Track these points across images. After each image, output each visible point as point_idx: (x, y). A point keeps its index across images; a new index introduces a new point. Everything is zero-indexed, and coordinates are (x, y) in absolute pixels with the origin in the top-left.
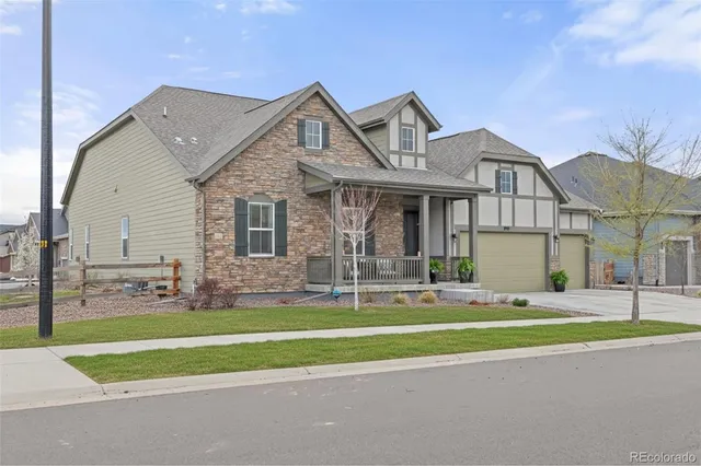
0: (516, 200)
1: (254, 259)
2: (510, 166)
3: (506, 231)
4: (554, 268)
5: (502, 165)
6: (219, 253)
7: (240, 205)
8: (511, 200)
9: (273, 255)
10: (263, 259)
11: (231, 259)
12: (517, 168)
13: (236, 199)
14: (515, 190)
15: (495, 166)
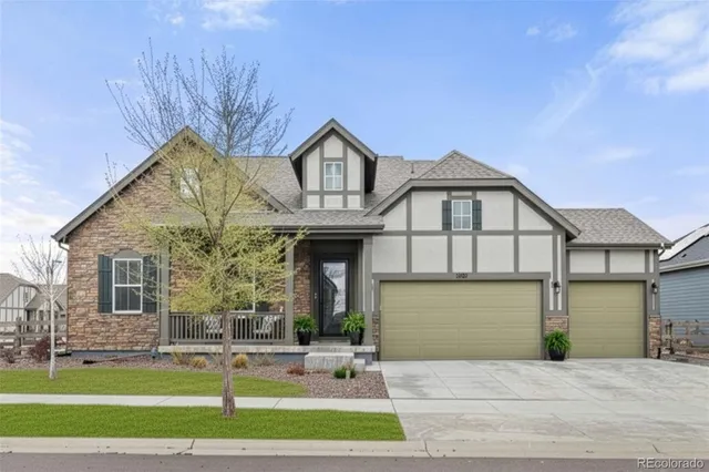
0: (479, 238)
1: (119, 316)
2: (470, 193)
3: (462, 279)
4: (554, 326)
5: (454, 194)
6: (81, 310)
7: (105, 262)
8: (470, 238)
9: (140, 312)
10: (130, 315)
11: (94, 315)
12: (480, 196)
13: (99, 256)
14: (477, 224)
15: (444, 196)
